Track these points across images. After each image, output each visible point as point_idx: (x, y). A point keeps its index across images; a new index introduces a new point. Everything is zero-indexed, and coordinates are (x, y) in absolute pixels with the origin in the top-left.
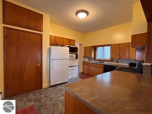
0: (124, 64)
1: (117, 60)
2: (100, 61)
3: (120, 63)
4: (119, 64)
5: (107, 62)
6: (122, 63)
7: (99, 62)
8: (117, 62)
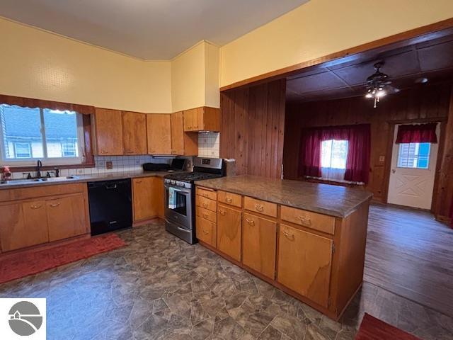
0: (126, 170)
1: (108, 159)
2: (33, 174)
3: (117, 166)
4: (114, 170)
5: (72, 172)
6: (123, 166)
7: (29, 177)
8: (109, 166)
